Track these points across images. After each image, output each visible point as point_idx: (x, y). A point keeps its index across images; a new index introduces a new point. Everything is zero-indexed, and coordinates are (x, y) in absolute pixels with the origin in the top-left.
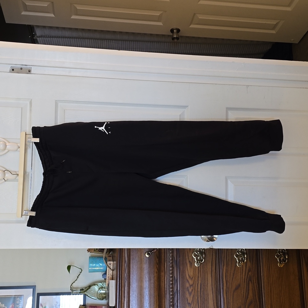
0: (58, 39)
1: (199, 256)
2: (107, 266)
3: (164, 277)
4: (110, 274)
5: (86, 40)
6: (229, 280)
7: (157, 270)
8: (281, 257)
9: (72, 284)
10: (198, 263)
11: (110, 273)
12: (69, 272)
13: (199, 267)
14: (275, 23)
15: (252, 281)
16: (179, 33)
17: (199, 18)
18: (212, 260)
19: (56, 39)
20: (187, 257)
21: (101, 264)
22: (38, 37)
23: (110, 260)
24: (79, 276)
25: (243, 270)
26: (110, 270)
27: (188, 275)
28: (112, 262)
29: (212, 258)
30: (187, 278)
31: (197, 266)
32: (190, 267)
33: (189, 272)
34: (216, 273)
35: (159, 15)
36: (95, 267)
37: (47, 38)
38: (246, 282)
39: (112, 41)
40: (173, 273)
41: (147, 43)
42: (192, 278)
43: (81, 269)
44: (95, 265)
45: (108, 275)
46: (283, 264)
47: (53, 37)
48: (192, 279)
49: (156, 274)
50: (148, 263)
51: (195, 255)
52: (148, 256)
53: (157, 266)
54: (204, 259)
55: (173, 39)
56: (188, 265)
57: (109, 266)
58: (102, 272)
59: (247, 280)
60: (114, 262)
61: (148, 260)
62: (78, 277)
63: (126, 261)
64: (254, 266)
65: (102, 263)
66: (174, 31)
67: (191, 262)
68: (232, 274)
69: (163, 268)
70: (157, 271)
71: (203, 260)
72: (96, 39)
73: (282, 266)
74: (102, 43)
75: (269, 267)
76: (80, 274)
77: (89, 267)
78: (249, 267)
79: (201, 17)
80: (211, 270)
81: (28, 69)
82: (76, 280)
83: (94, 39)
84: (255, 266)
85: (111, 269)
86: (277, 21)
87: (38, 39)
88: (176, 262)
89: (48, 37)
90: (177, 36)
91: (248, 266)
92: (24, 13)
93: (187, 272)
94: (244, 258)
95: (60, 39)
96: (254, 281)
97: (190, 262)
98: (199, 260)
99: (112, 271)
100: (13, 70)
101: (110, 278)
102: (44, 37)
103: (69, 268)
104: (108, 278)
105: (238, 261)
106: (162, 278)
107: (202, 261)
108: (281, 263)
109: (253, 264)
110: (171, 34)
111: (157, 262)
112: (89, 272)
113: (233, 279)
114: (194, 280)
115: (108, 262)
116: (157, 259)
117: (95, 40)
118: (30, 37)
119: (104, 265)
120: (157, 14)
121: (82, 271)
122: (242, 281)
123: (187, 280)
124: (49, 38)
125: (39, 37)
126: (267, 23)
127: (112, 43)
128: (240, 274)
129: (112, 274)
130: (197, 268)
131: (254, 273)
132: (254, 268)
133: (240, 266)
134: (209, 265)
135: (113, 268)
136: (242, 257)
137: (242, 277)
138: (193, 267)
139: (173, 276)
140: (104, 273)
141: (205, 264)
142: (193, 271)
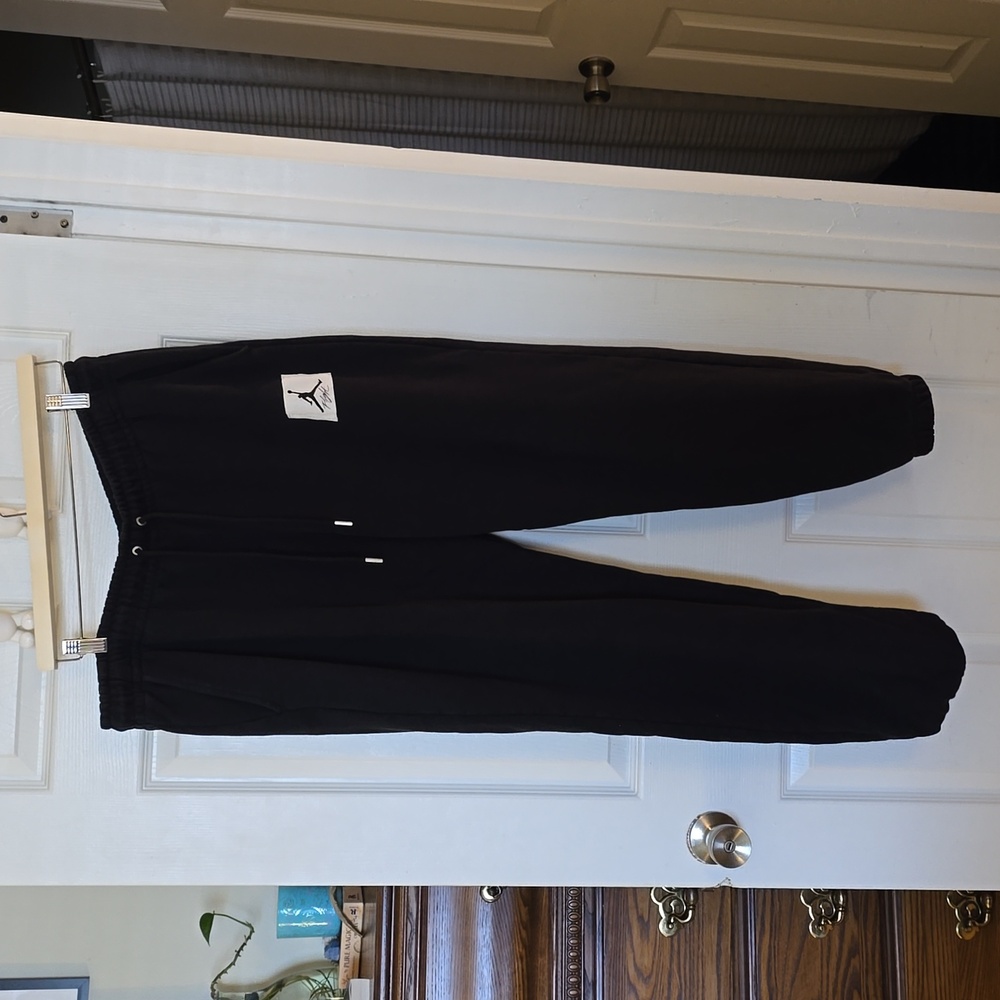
0: (179, 85)
1: (676, 898)
2: (343, 919)
3: (546, 974)
4: (352, 946)
5: (279, 91)
6: (780, 987)
7: (524, 946)
8: (966, 905)
9: (219, 976)
10: (669, 923)
11: (351, 942)
12: (208, 941)
13: (671, 937)
14: (956, 48)
15: (863, 990)
16: (609, 78)
17: (685, 23)
18: (721, 913)
19: (171, 85)
20: (631, 902)
21: (320, 911)
22: (106, 78)
23: (352, 900)
24: (241, 948)
25: (829, 948)
26: (353, 933)
27: (635, 965)
28: (361, 904)
29: (722, 906)
30: (631, 979)
31: (666, 935)
32: (641, 936)
33: (638, 955)
34: (734, 960)
35: (540, 10)
36: (300, 918)
37: (140, 84)
38: (843, 993)
39: (368, 97)
40: (578, 960)
41: (493, 104)
43: (249, 925)
44: (298, 912)
45: (347, 951)
46: (976, 929)
47: (160, 79)
48: (646, 980)
49: (518, 965)
50: (489, 924)
51: (661, 896)
52: (492, 898)
53: (524, 934)
54: (693, 910)
55: (590, 96)
56: (636, 931)
57: (351, 917)
58: (324, 936)
59: (843, 986)
60: (367, 904)
61: (491, 914)
62: (238, 954)
63: (411, 914)
64: (870, 936)
65: (327, 906)
66: (592, 71)
67: (646, 920)
68: (791, 963)
69: (542, 940)
70: (524, 953)
71: (690, 912)
72: (313, 89)
73: (969, 937)
74: (335, 102)
75: (924, 938)
76: (245, 944)
77: (280, 918)
78: (853, 937)
79: (691, 21)
80: (715, 947)
81: (61, 215)
82: (233, 964)
83: (306, 88)
84: (874, 937)
85: (354, 928)
86: (963, 41)
87: (109, 84)
88: (591, 917)
89: (145, 79)
90: (603, 89)
91: (848, 937)
93: (630, 956)
94: (837, 906)
95: (187, 86)
96: (871, 992)
97: (640, 918)
98: (675, 915)
99: (359, 938)
100: (3, 219)
101: (351, 957)
102: (130, 78)
103: (206, 922)
104: (347, 958)
105: (812, 917)
106: (542, 977)
107: (685, 916)
108: (967, 926)
109: (865, 929)
110: (582, 79)
111: (525, 918)
112: (278, 937)
113: (793, 982)
114: (656, 986)
115: (347, 906)
116: (524, 910)
117: (309, 92)
118: (79, 76)
119: (333, 911)
120: (536, 6)
121: (252, 931)
122: (828, 991)
123: (630, 983)
124: (147, 84)
126: (924, 45)
127: (368, 103)
128: (818, 963)
129: (358, 948)
130: (668, 942)
131: (870, 962)
132: (869, 944)
133: (822, 936)
134: (711, 933)
135: (365, 928)
136: (827, 901)
137: (828, 976)
138: (652, 937)
139: (579, 970)
140: (333, 940)
141: (696, 926)
142: (651, 952)
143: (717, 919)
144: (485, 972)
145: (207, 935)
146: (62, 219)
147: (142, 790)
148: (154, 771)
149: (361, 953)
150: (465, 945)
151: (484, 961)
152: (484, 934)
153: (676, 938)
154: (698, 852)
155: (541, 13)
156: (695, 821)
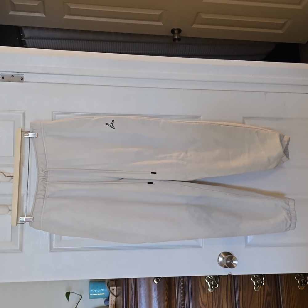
1: (213, 280)
2: (110, 292)
3: (175, 305)
4: (113, 301)
5: (78, 41)
6: (246, 306)
7: (167, 297)
8: (301, 279)
10: (211, 288)
11: (113, 299)
12: (68, 300)
13: (212, 293)
14: (283, 23)
15: (271, 306)
16: (180, 34)
18: (227, 284)
19: (46, 40)
20: (200, 282)
21: (103, 290)
22: (26, 39)
23: (112, 285)
24: (78, 303)
25: (260, 294)
26: (113, 296)
27: (202, 301)
28: (115, 287)
29: (227, 282)
30: (201, 306)
31: (211, 292)
32: (203, 292)
33: (203, 299)
34: (232, 299)
35: (159, 14)
36: (97, 293)
39: (106, 42)
40: (184, 301)
41: (144, 44)
42: (206, 305)
43: (81, 295)
44: (96, 291)
45: (111, 302)
46: (304, 287)
47: (42, 39)
49: (166, 303)
50: (157, 290)
51: (209, 280)
52: (157, 282)
53: (167, 293)
55: (174, 40)
56: (201, 291)
57: (112, 291)
58: (104, 298)
59: (265, 306)
60: (117, 287)
61: (157, 287)
62: (77, 305)
63: (132, 289)
64: (273, 290)
66: (175, 32)
67: (204, 287)
68: (249, 299)
69: (173, 295)
70: (167, 299)
71: (218, 285)
73: (302, 289)
75: (289, 290)
76: (79, 301)
77: (90, 293)
79: (204, 16)
80: (226, 295)
84: (274, 290)
85: (113, 295)
86: (285, 20)
87: (26, 41)
88: (187, 287)
90: (179, 37)
91: (266, 290)
92: (11, 13)
93: (200, 299)
94: (262, 281)
95: (50, 40)
96: (274, 307)
97: (203, 287)
98: (213, 286)
99: (115, 298)
100: (3, 78)
101: (113, 304)
102: (33, 38)
103: (68, 295)
104: (111, 304)
105: (255, 285)
106: (173, 307)
108: (302, 286)
109: (271, 287)
110: (172, 35)
111: (167, 288)
112: (90, 299)
113: (250, 305)
114: (208, 307)
115: (111, 288)
116: (167, 286)
118: (17, 38)
119: (107, 290)
120: (158, 13)
121: (82, 297)
122: (261, 307)
124: (38, 40)
125: (28, 38)
126: (275, 22)
127: (106, 44)
128: (257, 299)
129: (115, 301)
130: (212, 294)
131: (273, 298)
132: (273, 292)
133: (258, 290)
134: (224, 291)
135: (117, 294)
136: (259, 279)
137: (260, 302)
138: (206, 293)
139: (184, 304)
140: (107, 299)
141: (220, 289)
142: (206, 297)
143: (226, 286)
144: (156, 305)
145: (68, 299)
146: (21, 77)
147: (50, 251)
148: (54, 245)
149: (116, 302)
150: (149, 297)
151: (155, 302)
152: (155, 294)
153: (214, 293)
154: (221, 264)
155: (159, 15)
156: (220, 255)
